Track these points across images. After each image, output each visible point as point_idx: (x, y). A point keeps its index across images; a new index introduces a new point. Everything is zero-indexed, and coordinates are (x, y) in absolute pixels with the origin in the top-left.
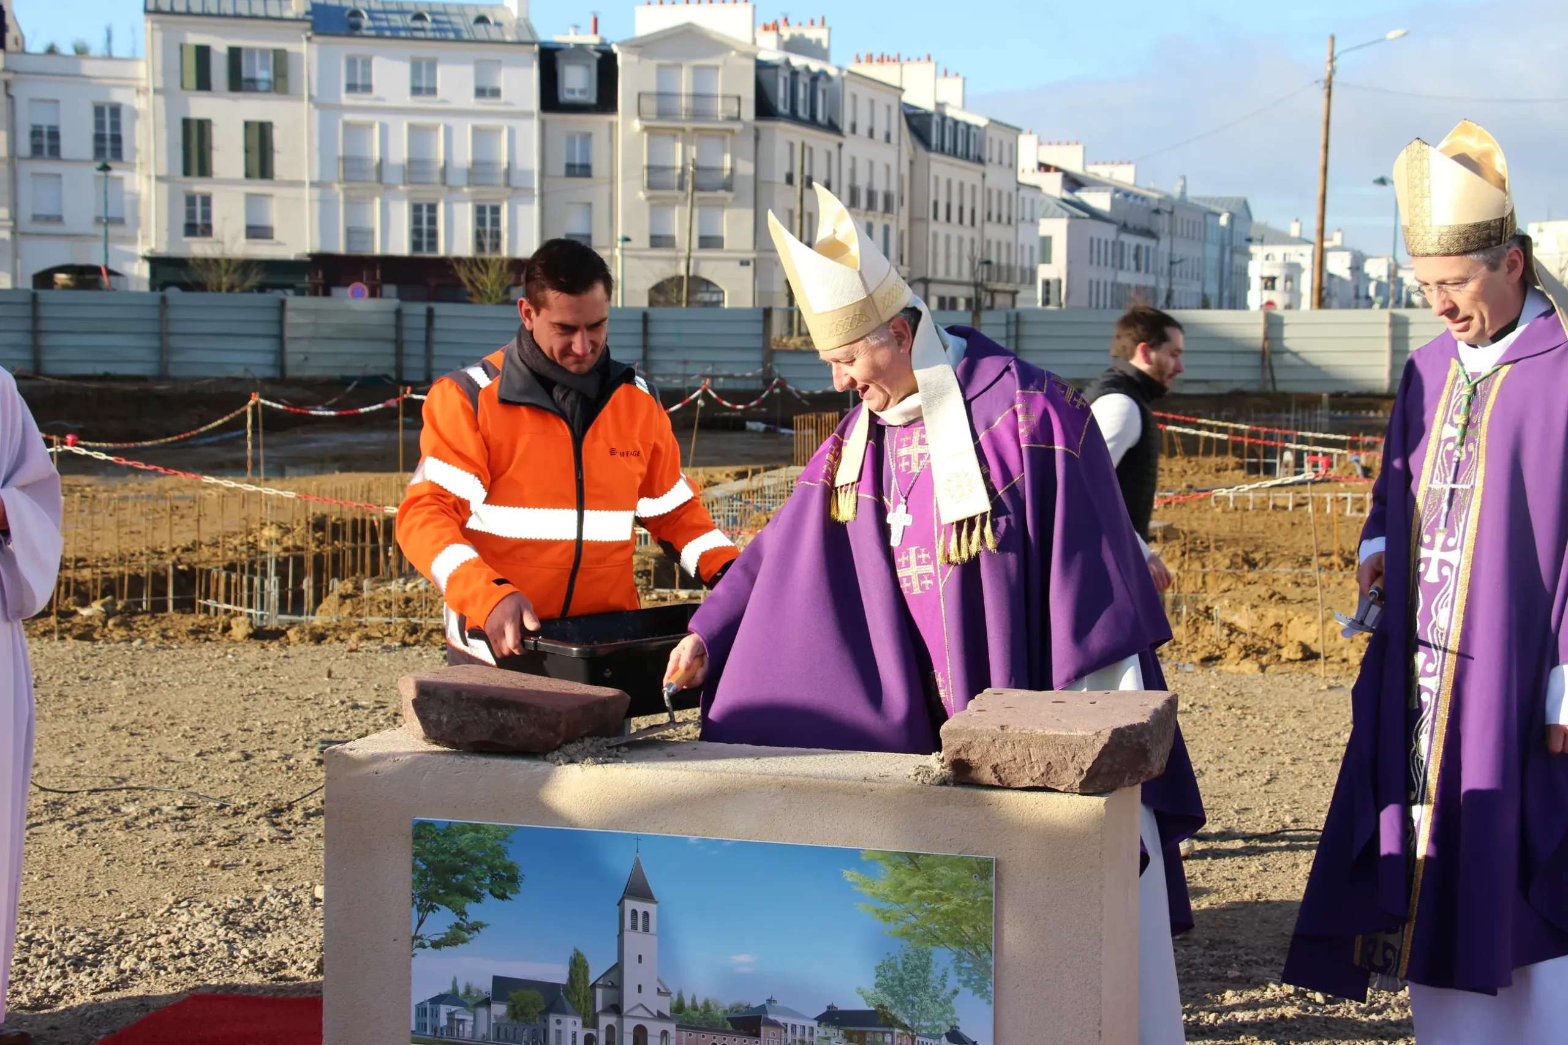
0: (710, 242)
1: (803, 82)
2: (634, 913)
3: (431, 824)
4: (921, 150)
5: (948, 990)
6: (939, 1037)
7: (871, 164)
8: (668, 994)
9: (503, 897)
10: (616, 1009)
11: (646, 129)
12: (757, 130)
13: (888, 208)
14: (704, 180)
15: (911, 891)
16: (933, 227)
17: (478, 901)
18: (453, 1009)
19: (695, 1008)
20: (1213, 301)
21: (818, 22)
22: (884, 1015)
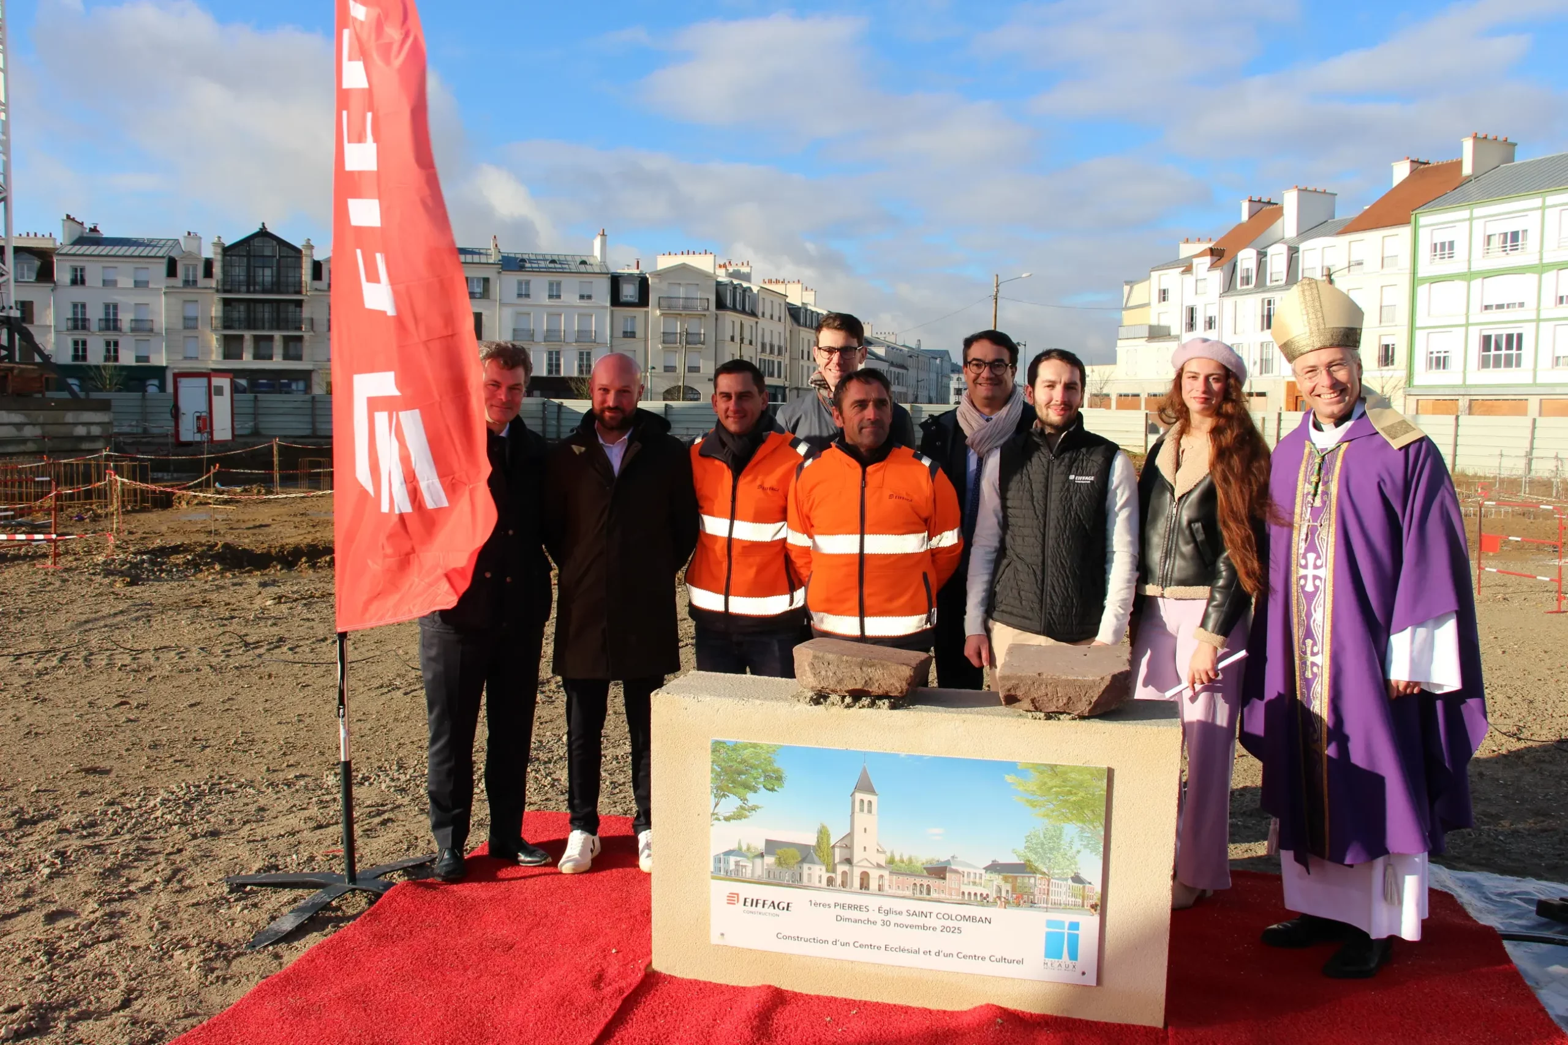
0: (694, 369)
1: (739, 291)
2: (862, 801)
3: (724, 743)
4: (795, 326)
5: (1074, 850)
6: (1066, 879)
7: (772, 331)
8: (884, 852)
9: (772, 790)
10: (849, 861)
11: (662, 314)
12: (716, 315)
13: (780, 353)
14: (690, 339)
15: (1051, 788)
16: (802, 362)
17: (755, 792)
18: (739, 859)
19: (902, 861)
20: (934, 400)
21: (745, 264)
22: (1030, 866)
